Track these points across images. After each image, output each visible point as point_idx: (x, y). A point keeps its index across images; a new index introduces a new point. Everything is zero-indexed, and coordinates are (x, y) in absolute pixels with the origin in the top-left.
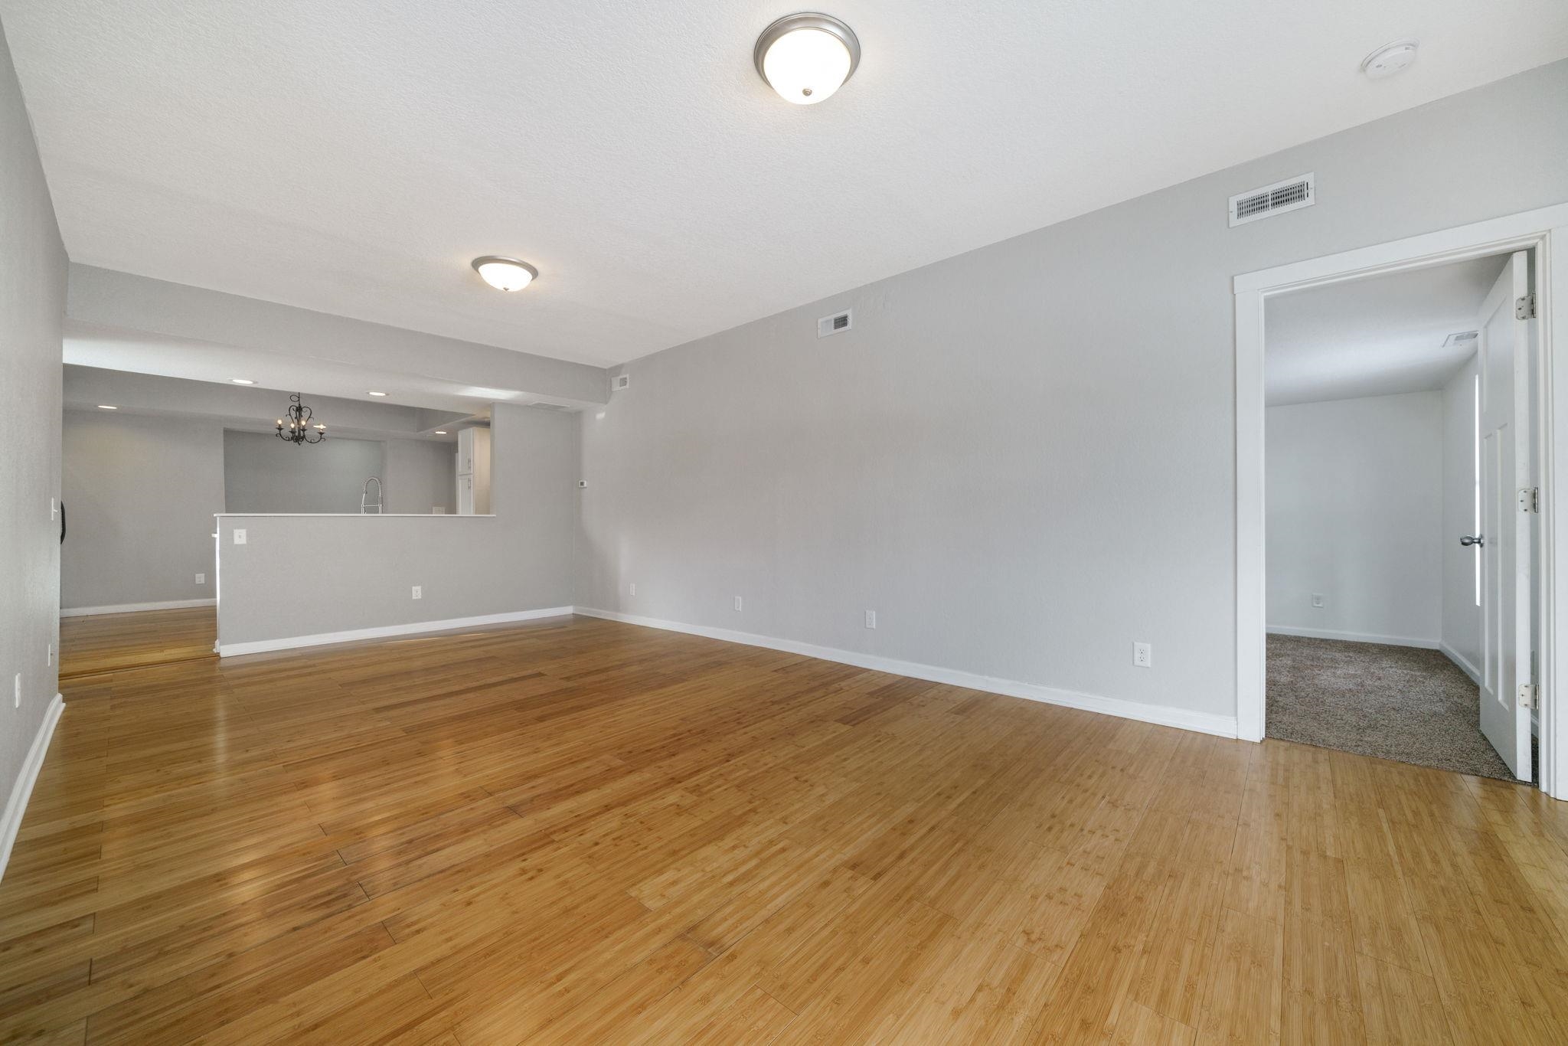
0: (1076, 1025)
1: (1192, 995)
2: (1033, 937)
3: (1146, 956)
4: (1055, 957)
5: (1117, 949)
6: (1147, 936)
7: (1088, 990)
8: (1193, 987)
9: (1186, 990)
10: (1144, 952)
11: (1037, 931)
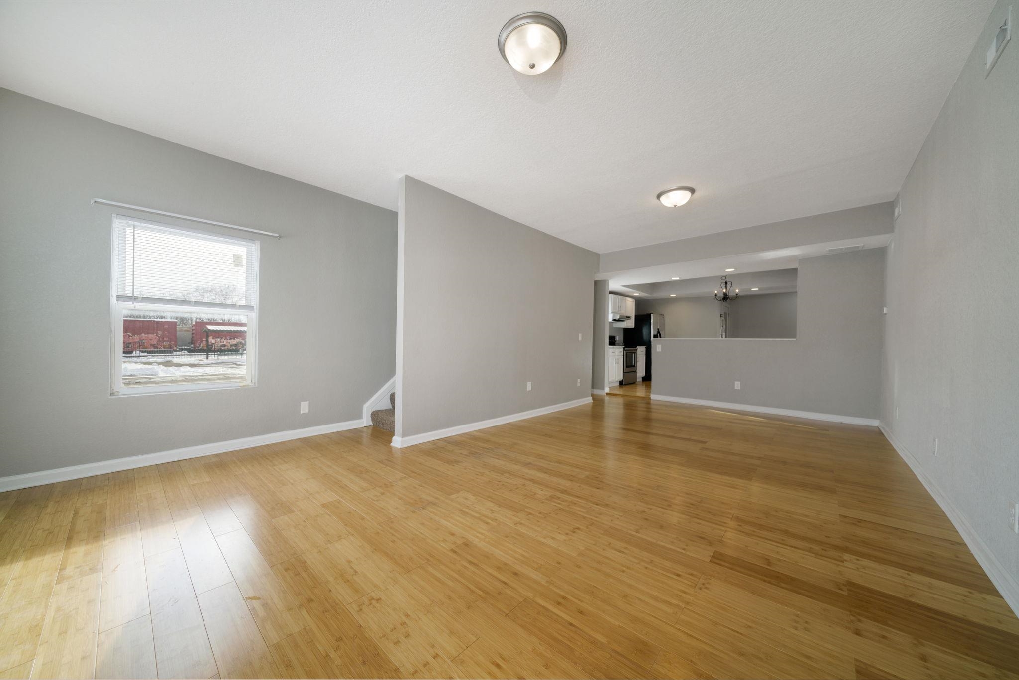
0: (313, 598)
1: (284, 661)
2: (374, 602)
3: (324, 654)
4: (354, 606)
5: (339, 639)
6: (337, 666)
7: (326, 611)
8: (287, 666)
9: (289, 660)
10: (327, 655)
11: (377, 605)
